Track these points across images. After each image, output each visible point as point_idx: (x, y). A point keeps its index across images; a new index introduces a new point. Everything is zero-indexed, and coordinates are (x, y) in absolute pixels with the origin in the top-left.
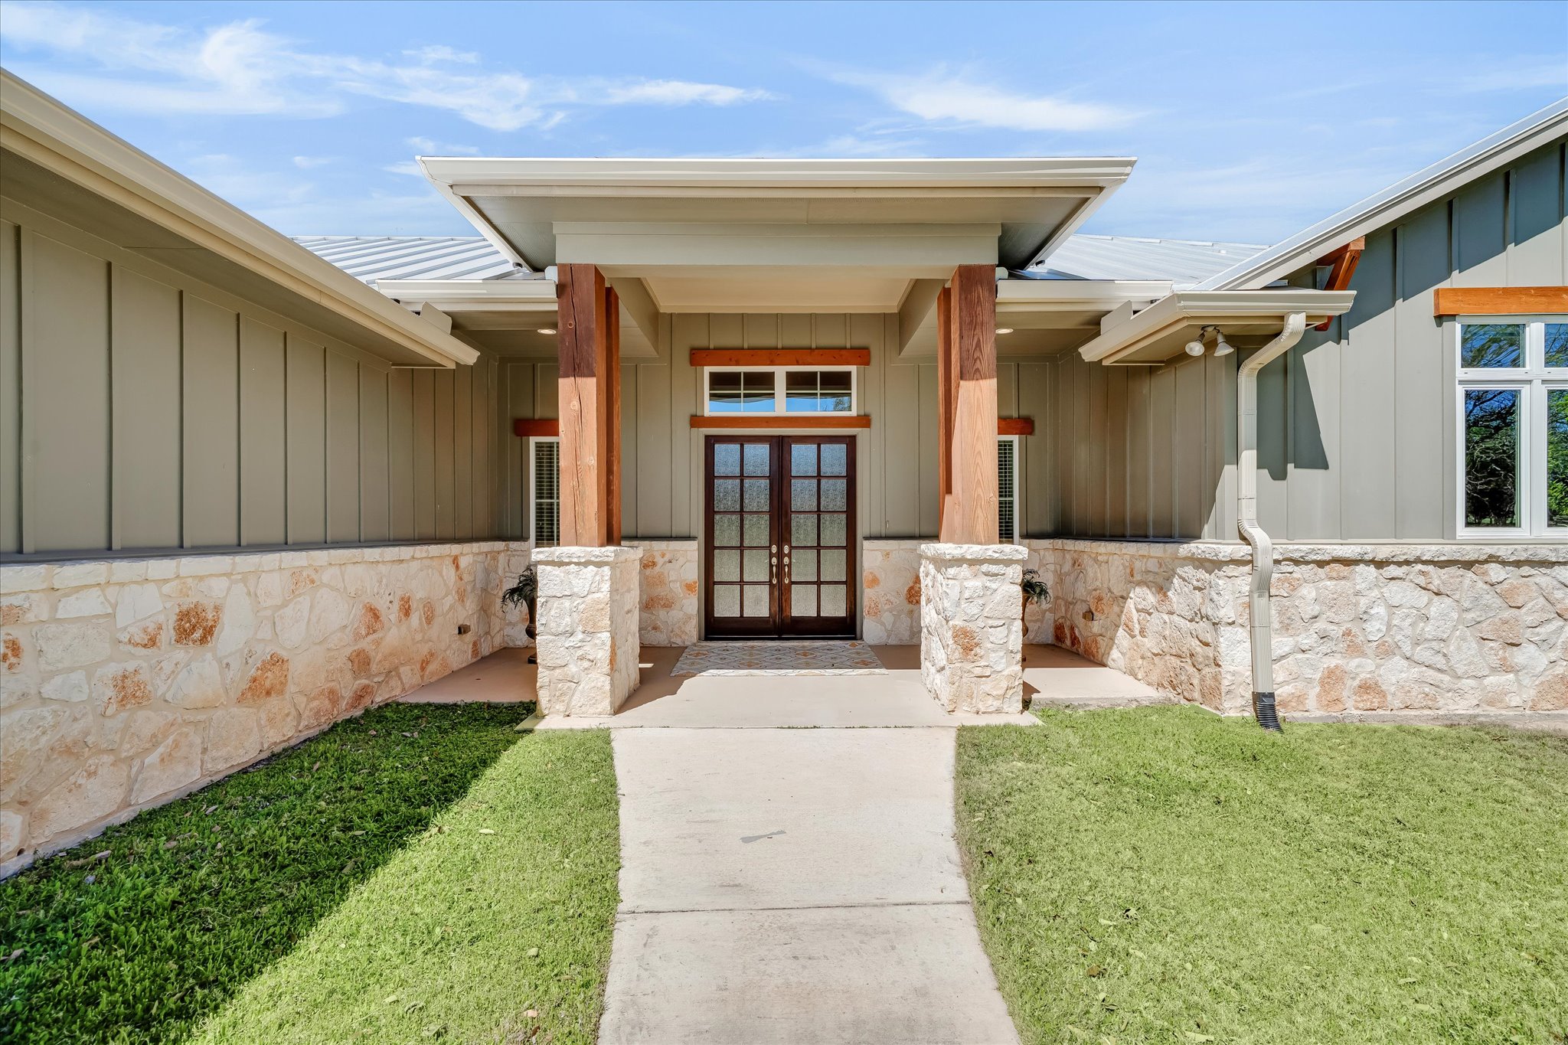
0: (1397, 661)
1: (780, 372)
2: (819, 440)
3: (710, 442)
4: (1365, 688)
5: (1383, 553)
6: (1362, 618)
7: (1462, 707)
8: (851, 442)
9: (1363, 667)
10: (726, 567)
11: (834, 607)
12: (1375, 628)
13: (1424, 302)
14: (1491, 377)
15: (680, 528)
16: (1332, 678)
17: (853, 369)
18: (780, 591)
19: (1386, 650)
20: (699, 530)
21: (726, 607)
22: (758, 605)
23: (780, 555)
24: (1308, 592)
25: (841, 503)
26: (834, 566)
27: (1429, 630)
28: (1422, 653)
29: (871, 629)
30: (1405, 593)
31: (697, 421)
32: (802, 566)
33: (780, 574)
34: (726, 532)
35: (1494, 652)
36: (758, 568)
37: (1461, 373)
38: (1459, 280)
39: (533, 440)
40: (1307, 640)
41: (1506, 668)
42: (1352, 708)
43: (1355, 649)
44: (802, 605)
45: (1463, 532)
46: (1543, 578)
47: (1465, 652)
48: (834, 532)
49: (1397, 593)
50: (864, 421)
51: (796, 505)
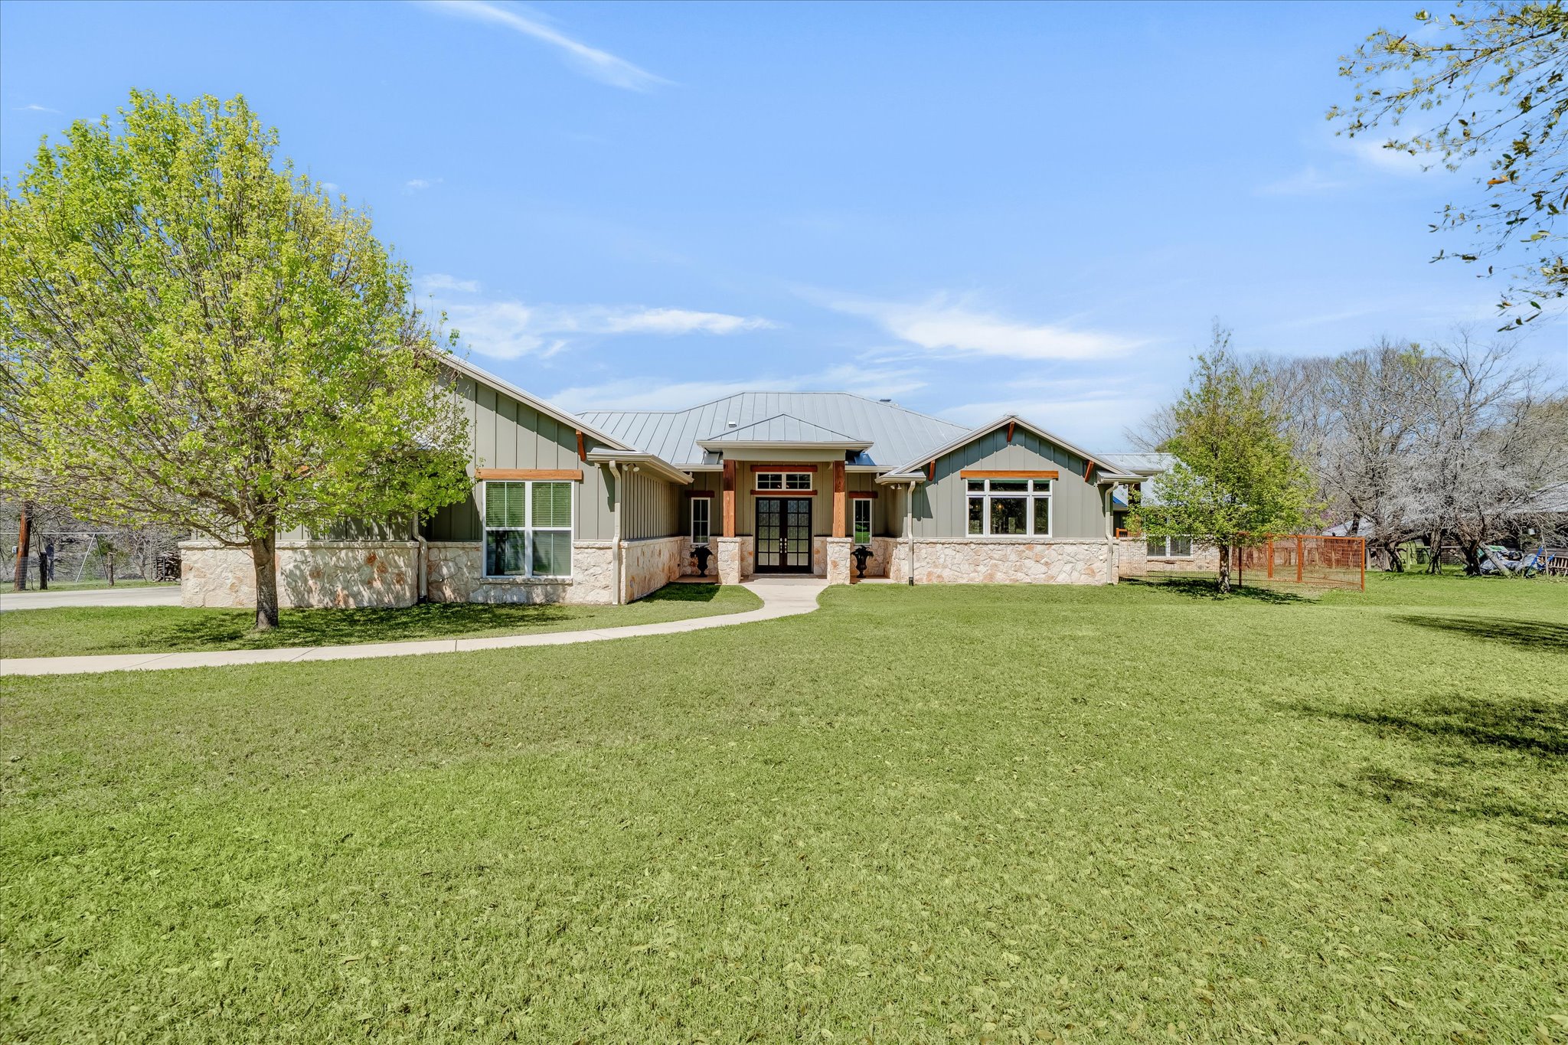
0: (947, 570)
1: (784, 475)
2: (798, 499)
3: (758, 499)
4: (939, 576)
5: (943, 541)
6: (938, 558)
7: (964, 582)
8: (810, 500)
9: (938, 571)
10: (763, 547)
11: (804, 562)
12: (941, 561)
13: (957, 474)
14: (976, 494)
15: (746, 531)
16: (930, 574)
17: (811, 473)
18: (783, 557)
19: (945, 567)
20: (754, 533)
21: (763, 561)
22: (775, 561)
23: (783, 542)
24: (924, 551)
25: (806, 523)
26: (804, 547)
27: (956, 561)
28: (954, 568)
29: (816, 569)
30: (949, 551)
31: (753, 492)
32: (791, 546)
33: (783, 549)
34: (763, 534)
35: (972, 568)
36: (775, 547)
37: (968, 493)
38: (966, 468)
39: (693, 499)
40: (924, 564)
41: (975, 571)
42: (935, 582)
43: (936, 566)
44: (791, 561)
45: (968, 536)
46: (985, 548)
47: (965, 567)
48: (804, 534)
49: (947, 551)
50: (815, 492)
51: (789, 523)
